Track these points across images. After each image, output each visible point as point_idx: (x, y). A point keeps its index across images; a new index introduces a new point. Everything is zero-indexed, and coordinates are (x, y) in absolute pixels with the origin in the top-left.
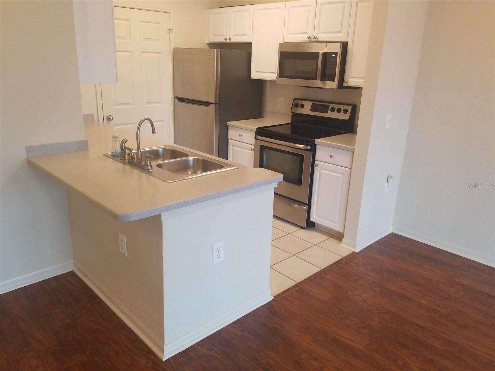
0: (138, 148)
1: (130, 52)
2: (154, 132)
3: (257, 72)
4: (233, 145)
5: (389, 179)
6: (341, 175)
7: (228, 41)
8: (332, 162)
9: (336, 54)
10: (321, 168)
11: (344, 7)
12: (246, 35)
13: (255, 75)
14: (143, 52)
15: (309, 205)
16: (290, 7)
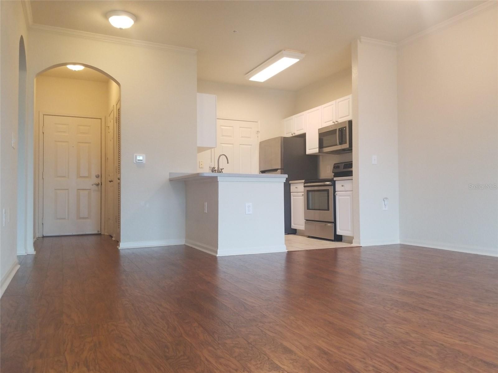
0: (218, 167)
1: (232, 144)
2: (228, 163)
3: (309, 149)
4: (294, 196)
5: (385, 200)
6: (349, 197)
7: (294, 135)
8: (344, 190)
9: (346, 127)
10: (339, 196)
11: (349, 101)
12: (303, 129)
13: (308, 152)
14: (240, 145)
15: (335, 223)
16: (324, 108)
